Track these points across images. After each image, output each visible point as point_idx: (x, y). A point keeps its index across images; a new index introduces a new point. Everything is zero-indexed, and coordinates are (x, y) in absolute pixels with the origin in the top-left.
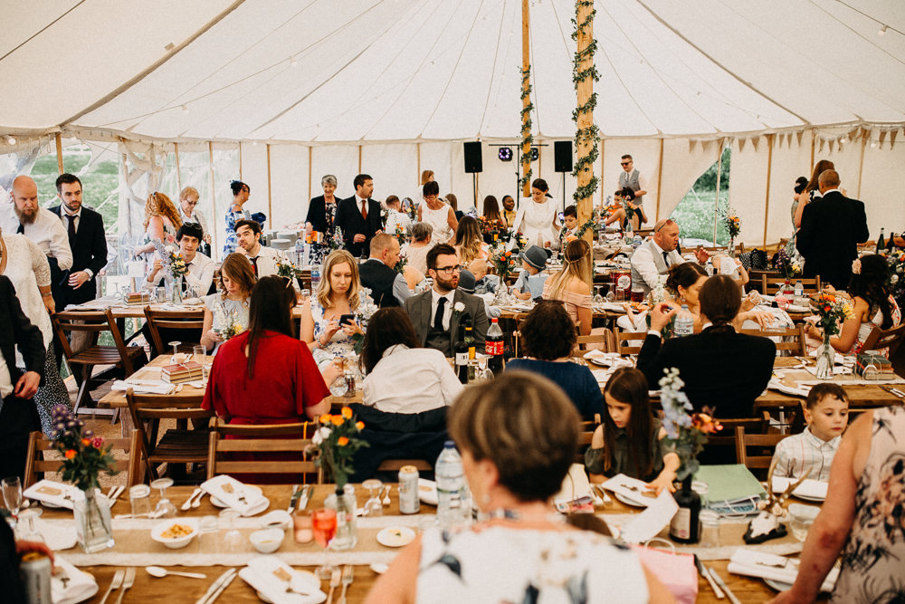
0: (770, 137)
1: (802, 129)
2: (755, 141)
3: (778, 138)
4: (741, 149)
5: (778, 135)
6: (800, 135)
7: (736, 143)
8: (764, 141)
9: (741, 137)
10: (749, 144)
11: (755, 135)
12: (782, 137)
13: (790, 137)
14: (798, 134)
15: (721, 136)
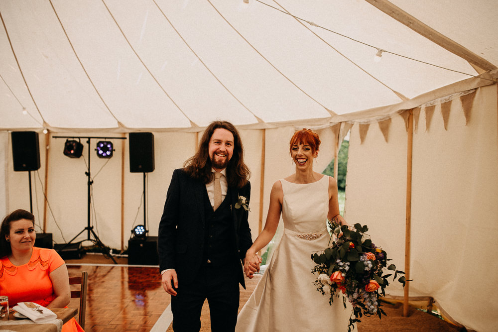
0: (409, 114)
1: (473, 86)
2: (385, 126)
3: (423, 115)
4: (363, 138)
5: (423, 107)
6: (468, 99)
7: (356, 129)
8: (398, 124)
9: (363, 121)
10: (374, 130)
11: (383, 114)
12: (430, 110)
13: (446, 108)
14: (463, 99)
15: (336, 121)
